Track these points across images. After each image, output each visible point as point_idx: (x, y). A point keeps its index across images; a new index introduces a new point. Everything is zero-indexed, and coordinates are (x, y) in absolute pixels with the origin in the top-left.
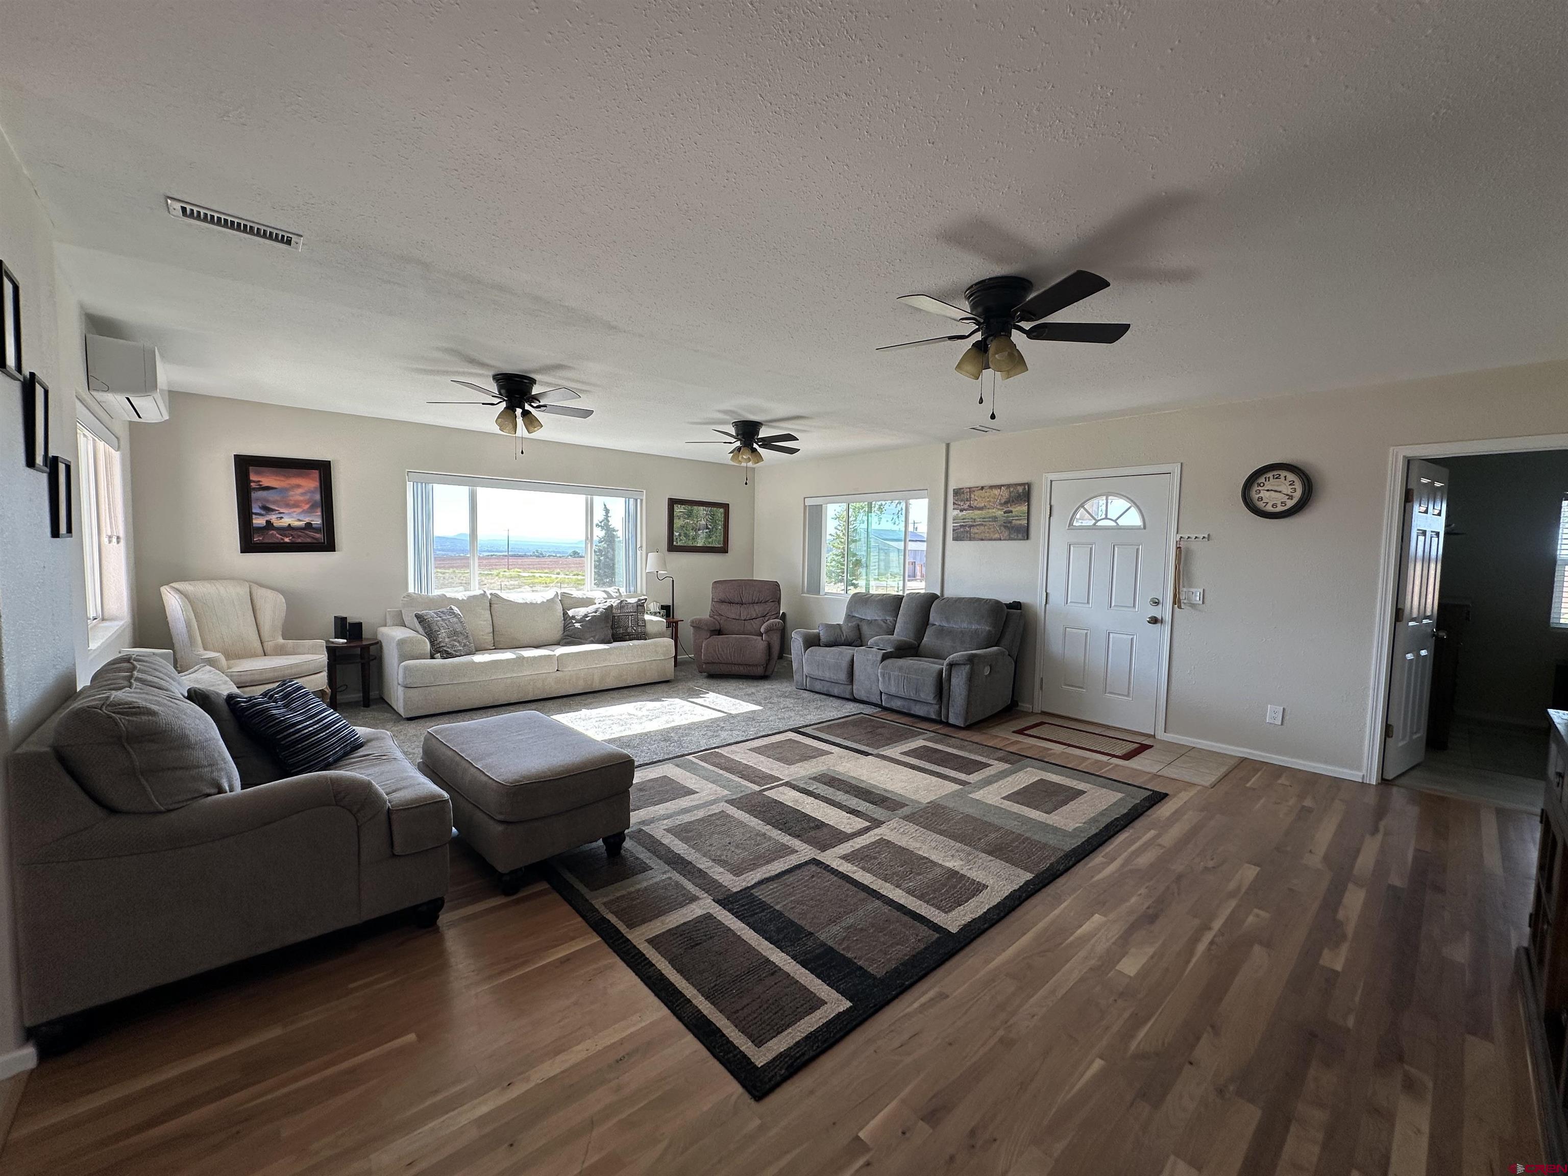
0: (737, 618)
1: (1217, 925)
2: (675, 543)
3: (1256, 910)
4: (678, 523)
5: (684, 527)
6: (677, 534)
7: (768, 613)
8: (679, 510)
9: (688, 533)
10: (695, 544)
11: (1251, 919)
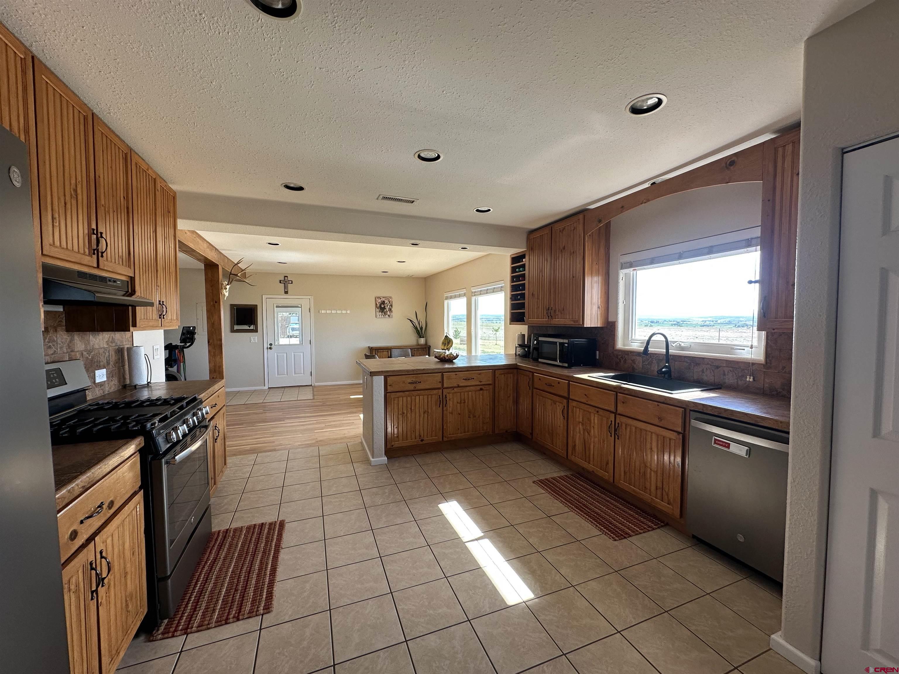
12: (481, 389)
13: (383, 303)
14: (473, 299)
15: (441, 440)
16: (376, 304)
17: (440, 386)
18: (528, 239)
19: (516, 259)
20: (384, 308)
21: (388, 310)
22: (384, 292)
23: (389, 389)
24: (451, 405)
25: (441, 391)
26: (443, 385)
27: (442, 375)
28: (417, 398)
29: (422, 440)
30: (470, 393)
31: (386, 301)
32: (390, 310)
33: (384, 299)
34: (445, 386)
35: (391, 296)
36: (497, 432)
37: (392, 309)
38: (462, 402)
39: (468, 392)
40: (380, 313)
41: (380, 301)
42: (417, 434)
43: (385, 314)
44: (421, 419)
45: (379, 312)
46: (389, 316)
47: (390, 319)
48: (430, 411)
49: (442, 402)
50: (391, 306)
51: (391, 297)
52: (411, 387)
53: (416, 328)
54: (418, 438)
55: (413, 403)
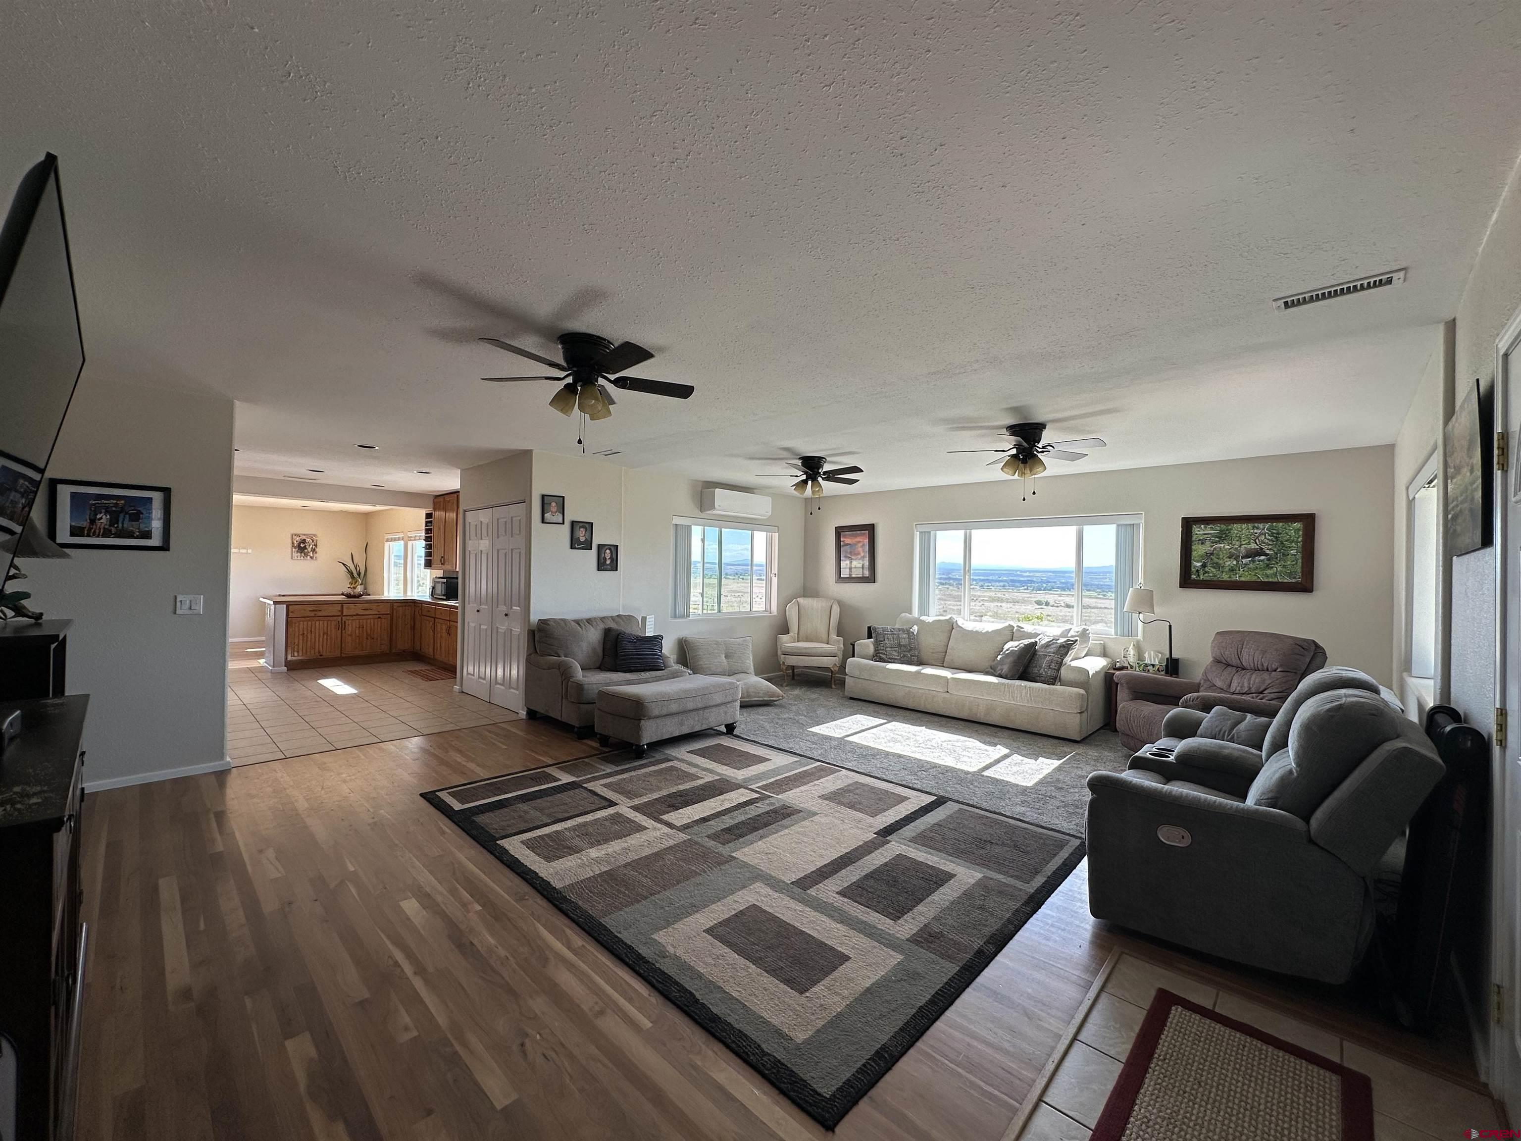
0: (1225, 687)
1: (418, 983)
2: (1194, 577)
3: (415, 1033)
4: (1198, 550)
5: (1212, 554)
6: (1199, 564)
7: (1265, 690)
8: (1202, 532)
9: (1221, 562)
10: (1234, 578)
11: (406, 1019)
12: (379, 618)
13: (304, 541)
14: (410, 543)
15: (339, 655)
16: (293, 543)
17: (340, 614)
18: (434, 503)
19: (429, 516)
20: (305, 548)
21: (310, 550)
22: (305, 528)
23: (291, 615)
24: (350, 629)
25: (340, 618)
26: (342, 613)
27: (342, 607)
28: (317, 623)
29: (321, 655)
30: (369, 621)
31: (308, 540)
32: (314, 550)
33: (304, 537)
34: (344, 614)
35: (314, 533)
36: (394, 651)
37: (317, 550)
38: (361, 627)
39: (367, 619)
40: (299, 554)
41: (298, 539)
42: (317, 650)
43: (306, 555)
44: (321, 640)
45: (297, 552)
46: (311, 557)
47: (312, 561)
48: (329, 633)
49: (342, 626)
50: (316, 546)
51: (315, 535)
52: (312, 614)
53: (351, 573)
54: (317, 654)
55: (313, 626)
